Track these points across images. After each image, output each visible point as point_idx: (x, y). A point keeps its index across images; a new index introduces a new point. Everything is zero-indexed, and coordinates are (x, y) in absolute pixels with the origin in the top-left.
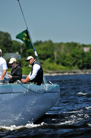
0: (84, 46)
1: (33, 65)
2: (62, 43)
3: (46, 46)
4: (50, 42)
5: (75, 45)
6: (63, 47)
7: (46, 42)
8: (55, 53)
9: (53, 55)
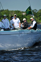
0: (23, 12)
1: (33, 21)
2: (13, 11)
3: (6, 12)
4: (8, 10)
5: (19, 12)
6: (13, 12)
7: (6, 10)
8: (10, 15)
9: (9, 16)
